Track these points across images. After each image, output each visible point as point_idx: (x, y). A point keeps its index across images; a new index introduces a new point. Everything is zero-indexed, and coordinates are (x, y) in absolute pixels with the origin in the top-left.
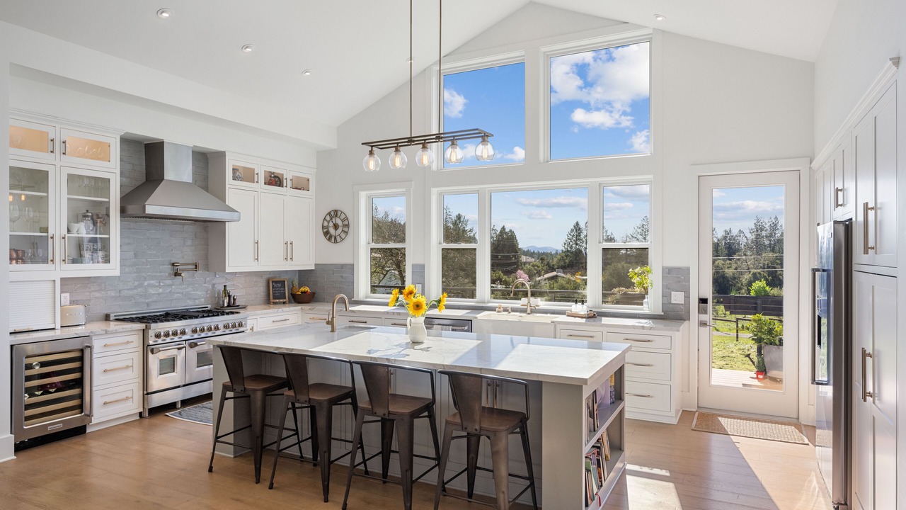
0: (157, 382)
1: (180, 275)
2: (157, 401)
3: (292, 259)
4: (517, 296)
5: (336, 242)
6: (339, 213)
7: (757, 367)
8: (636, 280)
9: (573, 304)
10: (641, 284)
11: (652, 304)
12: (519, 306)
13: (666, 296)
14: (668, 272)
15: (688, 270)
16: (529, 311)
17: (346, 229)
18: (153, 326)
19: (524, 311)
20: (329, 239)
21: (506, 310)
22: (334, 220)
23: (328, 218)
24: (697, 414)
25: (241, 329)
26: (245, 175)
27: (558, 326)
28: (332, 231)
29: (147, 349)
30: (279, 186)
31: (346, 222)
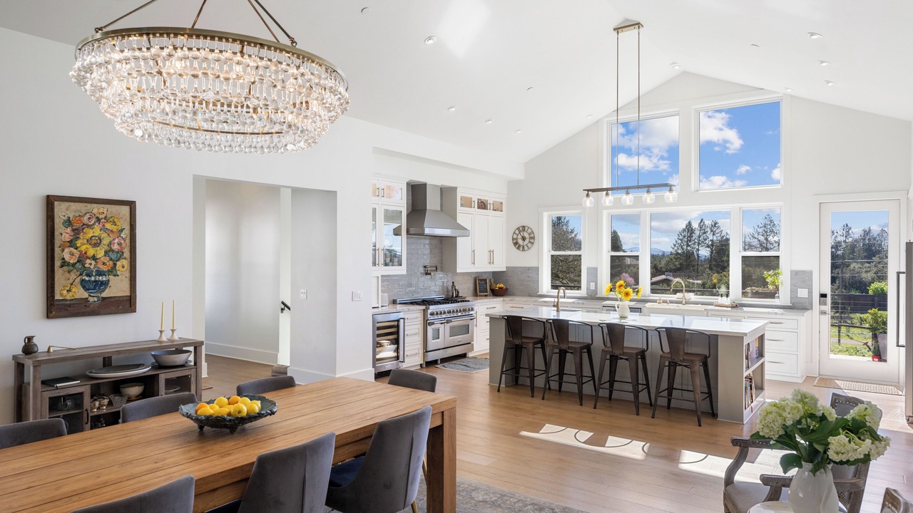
0: (432, 344)
1: (430, 274)
2: (431, 357)
3: (493, 263)
4: (675, 292)
5: (523, 250)
6: (526, 229)
7: (873, 352)
8: (769, 280)
9: (719, 298)
10: (773, 283)
11: (784, 297)
12: (675, 299)
13: (793, 292)
14: (795, 274)
15: (811, 273)
16: (684, 302)
17: (532, 241)
18: (431, 307)
19: (681, 303)
20: (518, 248)
21: (665, 302)
22: (521, 233)
23: (517, 232)
24: (818, 378)
25: (471, 313)
26: (467, 203)
27: (709, 312)
28: (520, 242)
29: (426, 323)
30: (484, 209)
31: (532, 235)
